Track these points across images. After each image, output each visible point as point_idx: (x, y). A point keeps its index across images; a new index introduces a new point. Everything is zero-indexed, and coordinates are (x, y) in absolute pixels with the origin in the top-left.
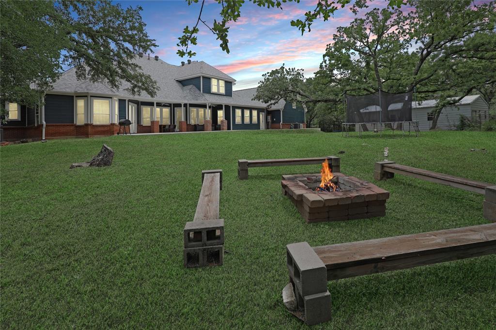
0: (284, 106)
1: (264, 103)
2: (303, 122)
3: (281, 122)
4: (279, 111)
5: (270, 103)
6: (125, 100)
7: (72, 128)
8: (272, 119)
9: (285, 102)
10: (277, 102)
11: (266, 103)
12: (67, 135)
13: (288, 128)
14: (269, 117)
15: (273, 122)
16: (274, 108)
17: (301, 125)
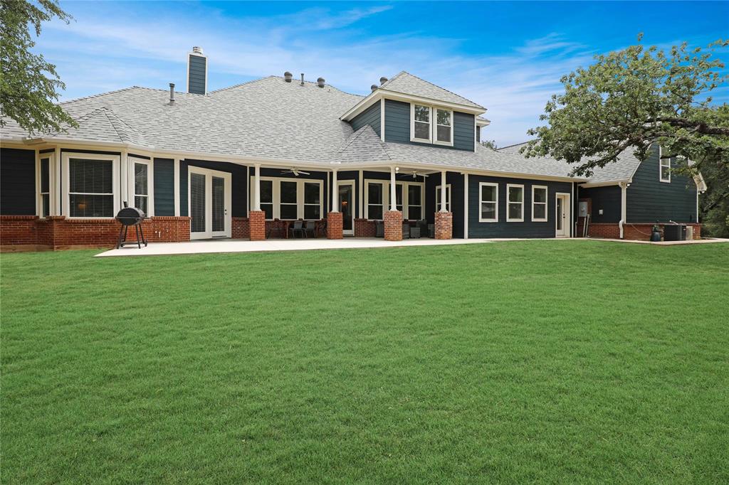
0: (631, 174)
1: (564, 161)
2: (691, 220)
3: (623, 220)
4: (616, 189)
5: (585, 160)
6: (173, 161)
7: (27, 226)
8: (593, 211)
9: (637, 163)
10: (614, 158)
11: (570, 160)
12: (15, 243)
13: (644, 238)
14: (584, 206)
15: (595, 218)
16: (599, 177)
17: (690, 228)
